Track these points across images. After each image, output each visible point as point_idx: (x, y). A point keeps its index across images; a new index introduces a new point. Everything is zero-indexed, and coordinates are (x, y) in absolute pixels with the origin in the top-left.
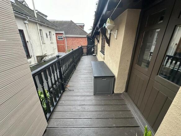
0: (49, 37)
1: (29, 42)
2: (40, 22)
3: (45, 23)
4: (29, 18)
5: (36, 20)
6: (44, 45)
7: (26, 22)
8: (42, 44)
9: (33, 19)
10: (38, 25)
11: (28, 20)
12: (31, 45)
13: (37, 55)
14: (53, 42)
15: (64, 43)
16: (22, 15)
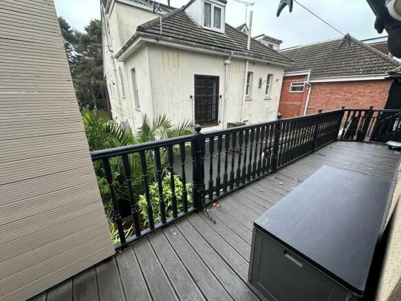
0: (264, 85)
1: (223, 97)
2: (253, 57)
3: (261, 58)
4: (234, 53)
5: (244, 55)
6: (247, 102)
7: (228, 62)
8: (244, 101)
9: (241, 54)
10: (247, 63)
11: (230, 58)
12: (225, 102)
13: (230, 122)
14: (271, 97)
15: (301, 100)
16: (223, 52)
